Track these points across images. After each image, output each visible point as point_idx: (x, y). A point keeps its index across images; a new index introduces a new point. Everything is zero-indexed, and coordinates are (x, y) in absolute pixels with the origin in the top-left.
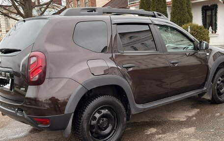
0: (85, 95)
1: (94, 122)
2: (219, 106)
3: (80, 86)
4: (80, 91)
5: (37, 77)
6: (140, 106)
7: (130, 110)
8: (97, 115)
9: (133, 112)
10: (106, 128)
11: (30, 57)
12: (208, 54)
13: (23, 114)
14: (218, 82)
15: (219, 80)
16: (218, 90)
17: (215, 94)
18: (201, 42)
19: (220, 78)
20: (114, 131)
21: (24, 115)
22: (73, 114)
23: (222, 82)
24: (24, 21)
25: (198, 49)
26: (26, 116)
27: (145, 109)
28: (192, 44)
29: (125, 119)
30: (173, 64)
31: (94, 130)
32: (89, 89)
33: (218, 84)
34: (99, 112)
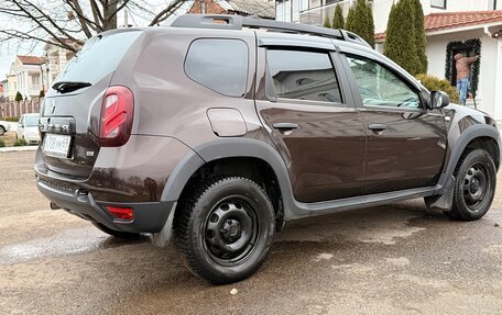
0: (198, 171)
1: (213, 225)
2: (466, 224)
3: (192, 154)
4: (190, 162)
5: (116, 131)
6: (303, 206)
7: (283, 211)
8: (220, 213)
9: (289, 215)
10: (235, 240)
11: (107, 96)
12: (447, 118)
13: (87, 198)
14: (468, 177)
15: (470, 173)
16: (466, 192)
17: (460, 201)
18: (433, 93)
19: (472, 169)
20: (250, 247)
21: (89, 202)
22: (176, 204)
23: (476, 177)
24: (100, 37)
25: (428, 107)
26: (93, 203)
27: (312, 212)
28: (415, 96)
29: (273, 226)
30: (373, 130)
31: (213, 239)
32: (207, 161)
33: (467, 181)
34: (225, 207)
